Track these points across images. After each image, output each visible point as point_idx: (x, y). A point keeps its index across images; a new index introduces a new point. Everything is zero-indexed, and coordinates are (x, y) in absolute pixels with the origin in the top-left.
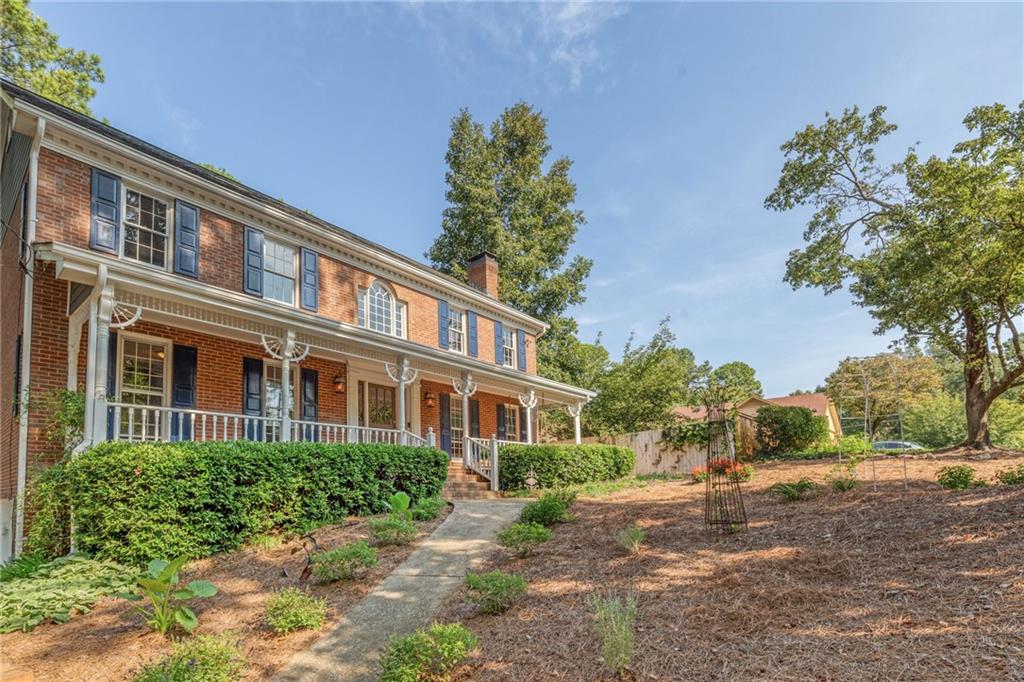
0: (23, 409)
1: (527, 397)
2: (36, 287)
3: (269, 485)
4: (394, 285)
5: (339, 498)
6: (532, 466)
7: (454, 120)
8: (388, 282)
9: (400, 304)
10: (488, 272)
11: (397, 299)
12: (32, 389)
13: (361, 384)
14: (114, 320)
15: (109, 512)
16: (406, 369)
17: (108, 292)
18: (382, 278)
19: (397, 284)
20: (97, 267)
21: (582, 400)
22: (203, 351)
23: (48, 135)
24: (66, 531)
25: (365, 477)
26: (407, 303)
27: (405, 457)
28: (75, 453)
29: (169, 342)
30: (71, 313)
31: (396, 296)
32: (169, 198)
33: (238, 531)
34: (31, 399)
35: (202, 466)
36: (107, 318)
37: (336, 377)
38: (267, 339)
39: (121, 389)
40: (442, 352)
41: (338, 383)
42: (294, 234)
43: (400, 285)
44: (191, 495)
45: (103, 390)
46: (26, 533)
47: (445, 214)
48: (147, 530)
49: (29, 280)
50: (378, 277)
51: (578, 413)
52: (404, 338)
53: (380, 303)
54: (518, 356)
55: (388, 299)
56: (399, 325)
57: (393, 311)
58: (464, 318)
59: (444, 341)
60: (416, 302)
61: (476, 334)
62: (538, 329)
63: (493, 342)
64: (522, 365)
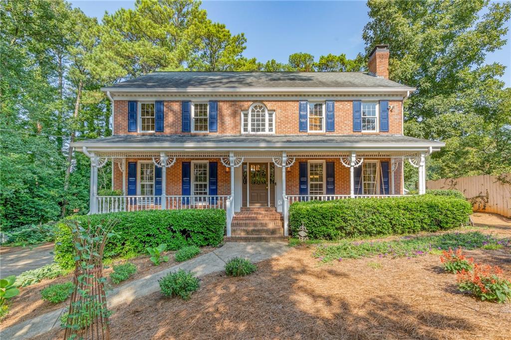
1: (350, 159)
4: (265, 103)
8: (261, 101)
9: (271, 112)
11: (268, 110)
13: (245, 164)
18: (257, 101)
19: (267, 101)
21: (426, 152)
26: (275, 111)
31: (267, 108)
32: (154, 101)
40: (303, 136)
43: (269, 101)
50: (254, 101)
51: (422, 164)
52: (273, 133)
53: (258, 116)
54: (380, 121)
55: (263, 111)
56: (271, 125)
57: (267, 117)
58: (324, 107)
59: (302, 127)
60: (280, 108)
61: (334, 115)
62: (403, 94)
63: (351, 117)
64: (384, 127)
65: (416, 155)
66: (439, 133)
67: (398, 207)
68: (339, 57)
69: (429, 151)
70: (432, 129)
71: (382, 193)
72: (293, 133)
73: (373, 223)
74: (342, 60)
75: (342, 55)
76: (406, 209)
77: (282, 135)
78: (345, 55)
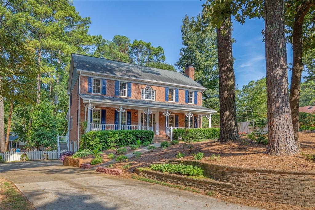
0: (79, 124)
1: (188, 114)
2: (80, 102)
3: (114, 138)
5: (127, 141)
6: (180, 135)
7: (183, 19)
8: (150, 85)
9: (153, 91)
10: (190, 71)
11: (153, 90)
12: (80, 121)
13: (142, 114)
14: (91, 109)
15: (90, 142)
16: (148, 111)
17: (90, 104)
20: (89, 101)
21: (211, 114)
22: (107, 110)
23: (82, 73)
24: (85, 145)
25: (133, 137)
26: (155, 90)
27: (142, 133)
28: (86, 132)
29: (101, 109)
30: (85, 106)
32: (101, 79)
33: (109, 146)
34: (80, 122)
35: (103, 135)
36: (90, 109)
37: (136, 113)
38: (117, 108)
39: (93, 119)
40: (167, 103)
41: (136, 114)
42: (126, 80)
43: (153, 86)
44: (101, 140)
45: (90, 122)
46: (80, 145)
47: (181, 50)
48: (95, 145)
49: (79, 101)
50: (147, 85)
51: (210, 118)
52: (154, 100)
53: (148, 91)
54: (194, 100)
55: (150, 90)
56: (153, 96)
57: (152, 93)
58: (174, 91)
59: (167, 99)
60: (158, 89)
61: (178, 95)
62: (202, 90)
63: (184, 96)
64: (196, 102)
65: (208, 114)
66: (211, 106)
67: (207, 130)
68: (147, 44)
69: (212, 113)
70: (208, 104)
71: (194, 127)
72: (163, 101)
73: (200, 135)
74: (148, 46)
75: (149, 43)
76: (209, 131)
77: (158, 101)
78: (151, 43)
